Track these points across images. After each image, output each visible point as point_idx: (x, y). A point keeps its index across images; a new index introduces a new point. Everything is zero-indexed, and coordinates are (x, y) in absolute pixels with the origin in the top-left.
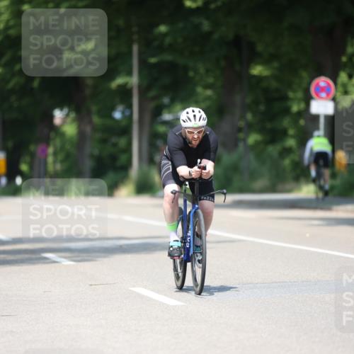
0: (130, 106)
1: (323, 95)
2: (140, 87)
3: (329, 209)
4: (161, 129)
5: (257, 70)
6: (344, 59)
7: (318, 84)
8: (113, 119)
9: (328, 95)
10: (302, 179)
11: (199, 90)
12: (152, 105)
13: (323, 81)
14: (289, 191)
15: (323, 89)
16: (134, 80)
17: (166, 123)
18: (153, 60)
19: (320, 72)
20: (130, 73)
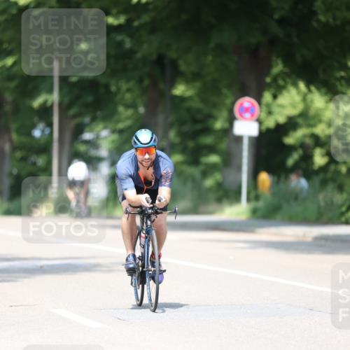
0: (50, 125)
1: (247, 115)
2: (60, 104)
3: (252, 231)
4: (82, 148)
5: (180, 90)
6: (268, 80)
7: (242, 104)
8: (33, 137)
9: (252, 115)
10: (225, 201)
11: (121, 109)
12: (72, 124)
13: (247, 102)
14: (211, 213)
15: (247, 110)
16: (55, 97)
17: (87, 142)
19: (244, 92)
20: (50, 91)
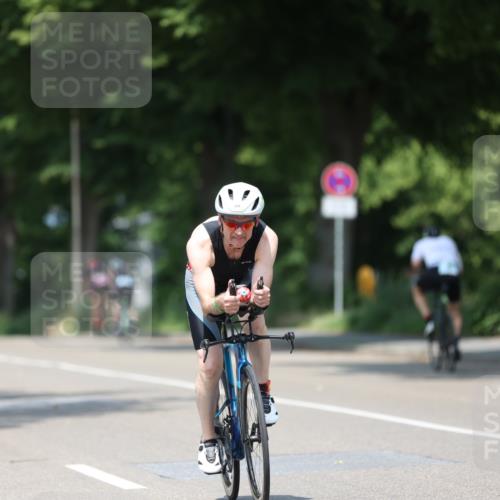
1: (340, 188)
4: (112, 239)
5: (246, 155)
6: (369, 139)
13: (339, 170)
14: (294, 326)
15: (340, 182)
16: (73, 170)
17: (119, 232)
18: (99, 144)
20: (66, 159)
